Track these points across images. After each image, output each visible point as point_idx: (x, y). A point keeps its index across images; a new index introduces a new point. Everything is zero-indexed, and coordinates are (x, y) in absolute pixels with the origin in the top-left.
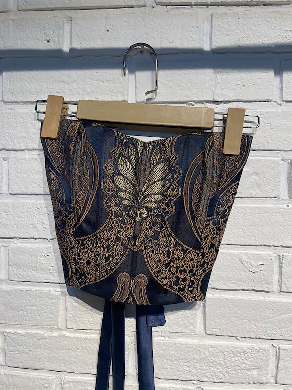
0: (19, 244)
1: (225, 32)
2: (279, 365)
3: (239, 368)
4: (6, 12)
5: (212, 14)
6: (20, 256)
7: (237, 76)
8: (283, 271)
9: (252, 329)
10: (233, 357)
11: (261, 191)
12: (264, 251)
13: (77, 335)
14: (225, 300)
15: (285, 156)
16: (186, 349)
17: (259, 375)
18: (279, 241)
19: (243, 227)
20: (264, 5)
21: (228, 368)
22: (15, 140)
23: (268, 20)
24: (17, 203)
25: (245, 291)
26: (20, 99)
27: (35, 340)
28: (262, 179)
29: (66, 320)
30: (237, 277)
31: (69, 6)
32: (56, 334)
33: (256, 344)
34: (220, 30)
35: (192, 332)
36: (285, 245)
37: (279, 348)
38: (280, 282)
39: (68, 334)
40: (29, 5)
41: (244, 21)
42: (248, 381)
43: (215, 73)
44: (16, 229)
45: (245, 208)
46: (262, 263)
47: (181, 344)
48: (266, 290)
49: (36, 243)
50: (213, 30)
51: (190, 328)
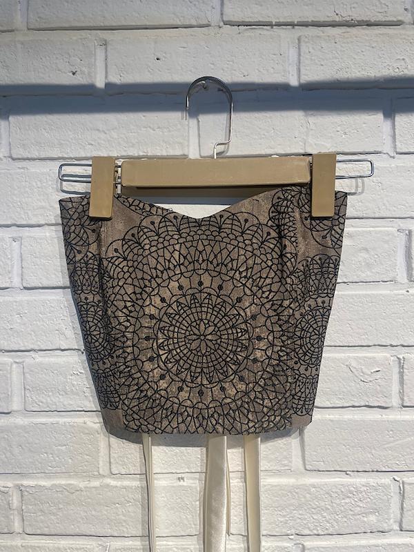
0: (39, 358)
1: (316, 61)
2: (405, 505)
3: (352, 513)
4: (12, 31)
5: (300, 36)
6: (41, 376)
7: (336, 120)
8: (405, 378)
9: (367, 459)
10: (343, 499)
11: (372, 272)
12: (379, 353)
13: (126, 483)
14: (329, 422)
15: (401, 225)
16: (280, 492)
17: (378, 521)
18: (398, 340)
19: (350, 322)
20: (367, 25)
21: (338, 515)
22: (30, 212)
23: (373, 46)
24: (35, 301)
25: (356, 408)
26: (35, 154)
27: (66, 493)
28: (373, 256)
29: (110, 463)
30: (345, 390)
31: (102, 24)
32: (96, 483)
33: (372, 480)
34: (311, 59)
35: (287, 468)
36: (406, 344)
37: (403, 483)
38: (402, 394)
40: (45, 23)
41: (342, 46)
42: (363, 530)
43: (306, 116)
44: (34, 338)
45: (352, 296)
46: (378, 369)
47: (273, 486)
48: (383, 405)
49: (64, 356)
50: (301, 58)
51: (283, 463)
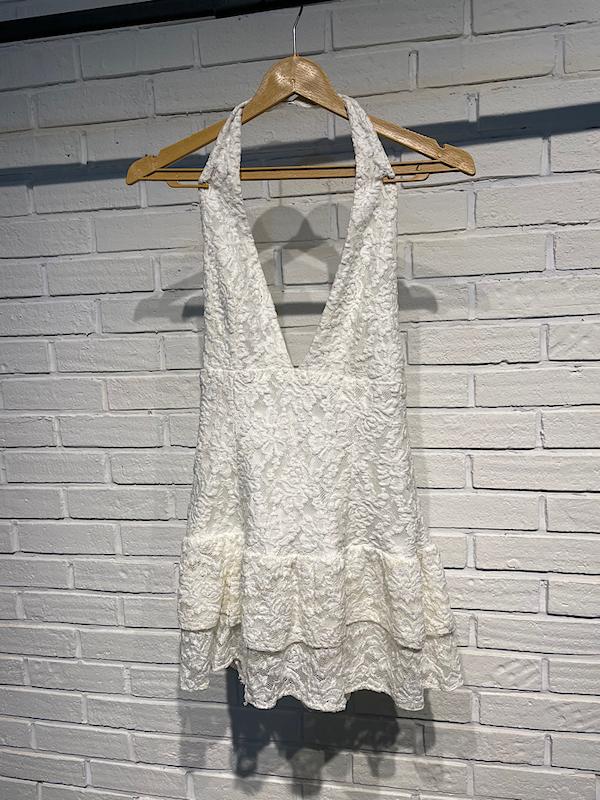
39: (111, 415)
